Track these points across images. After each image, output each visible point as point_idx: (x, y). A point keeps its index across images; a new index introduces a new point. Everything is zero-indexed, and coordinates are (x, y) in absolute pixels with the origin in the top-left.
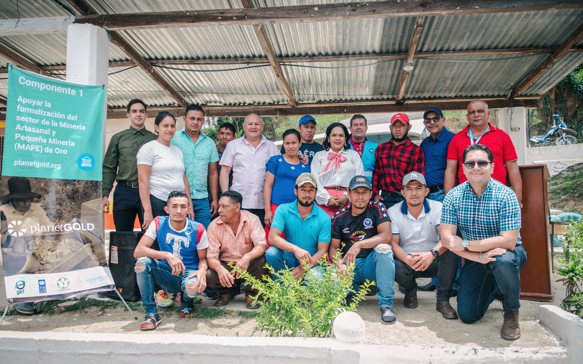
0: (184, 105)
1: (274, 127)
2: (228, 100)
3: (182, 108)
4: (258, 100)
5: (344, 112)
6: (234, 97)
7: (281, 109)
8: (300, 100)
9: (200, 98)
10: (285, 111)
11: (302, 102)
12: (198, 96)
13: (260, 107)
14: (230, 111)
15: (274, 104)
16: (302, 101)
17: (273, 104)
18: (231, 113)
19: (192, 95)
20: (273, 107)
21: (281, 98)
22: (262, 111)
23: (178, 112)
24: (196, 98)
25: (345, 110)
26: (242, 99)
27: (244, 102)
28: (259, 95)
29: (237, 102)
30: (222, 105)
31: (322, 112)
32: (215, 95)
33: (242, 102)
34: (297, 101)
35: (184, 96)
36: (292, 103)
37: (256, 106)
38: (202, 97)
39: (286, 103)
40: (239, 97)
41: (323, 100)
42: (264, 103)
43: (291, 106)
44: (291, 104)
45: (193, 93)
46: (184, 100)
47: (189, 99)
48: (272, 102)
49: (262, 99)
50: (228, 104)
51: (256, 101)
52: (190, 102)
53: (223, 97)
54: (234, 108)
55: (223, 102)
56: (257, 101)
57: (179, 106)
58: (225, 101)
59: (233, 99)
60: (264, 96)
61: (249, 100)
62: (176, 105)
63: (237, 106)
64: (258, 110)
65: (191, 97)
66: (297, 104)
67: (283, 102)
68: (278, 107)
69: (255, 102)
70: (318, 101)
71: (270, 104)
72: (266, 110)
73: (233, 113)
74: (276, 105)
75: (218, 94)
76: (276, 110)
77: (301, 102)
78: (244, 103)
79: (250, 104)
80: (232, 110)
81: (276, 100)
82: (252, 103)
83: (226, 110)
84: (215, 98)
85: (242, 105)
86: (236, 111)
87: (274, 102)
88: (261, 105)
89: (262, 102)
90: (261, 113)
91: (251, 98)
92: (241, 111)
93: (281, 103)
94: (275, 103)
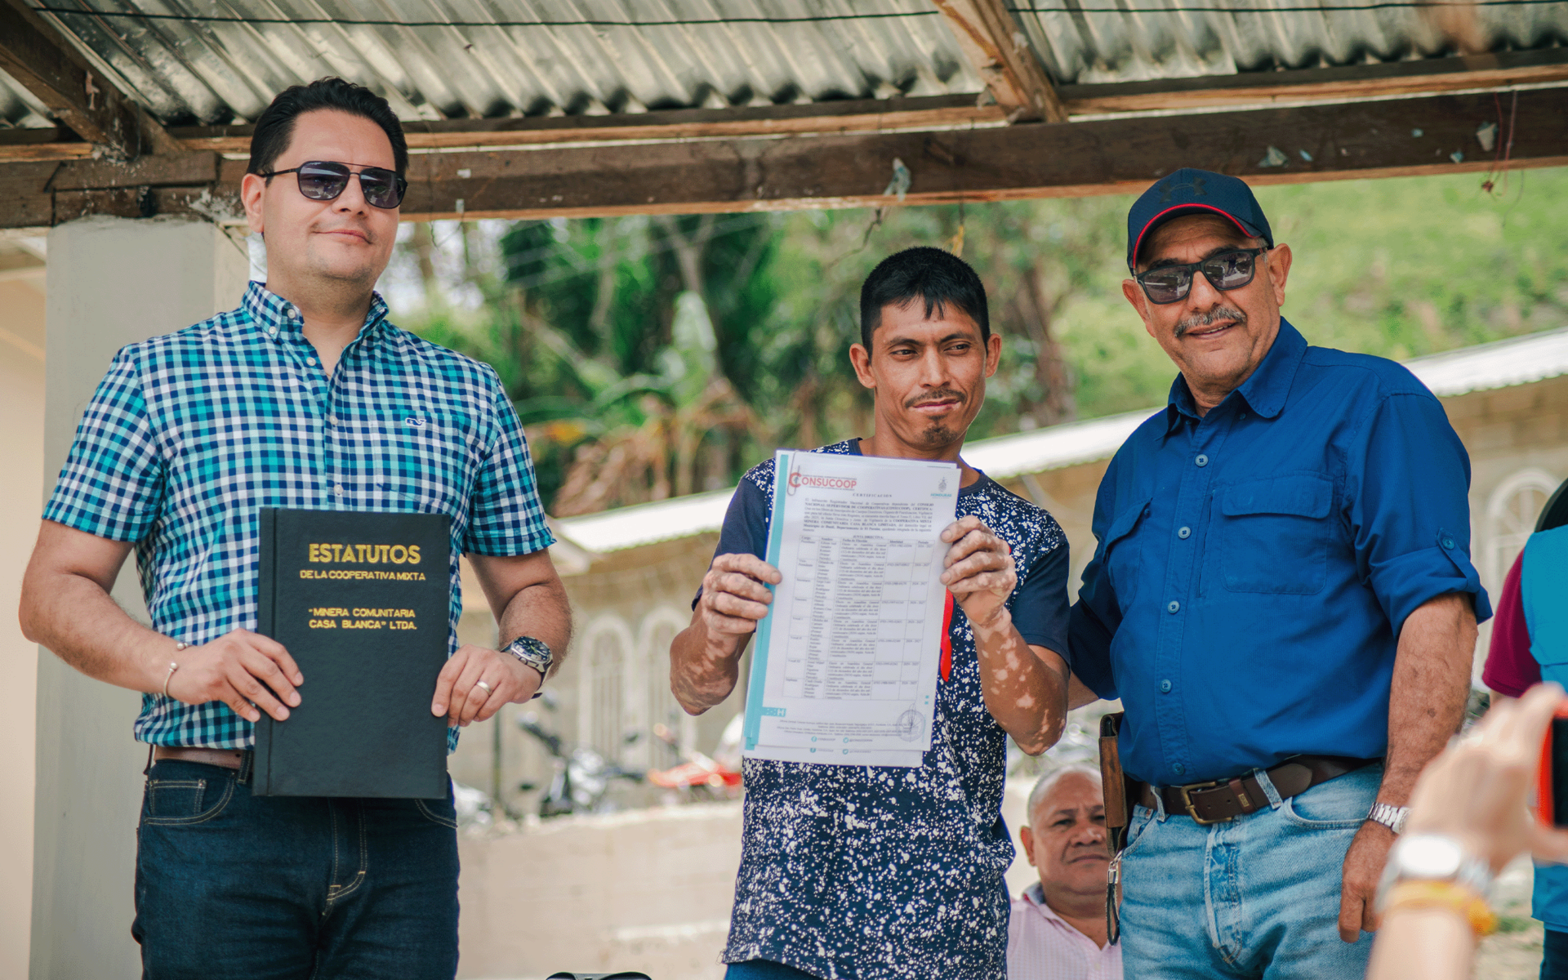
0: (102, 123)
1: (1053, 283)
2: (477, 77)
3: (83, 149)
4: (732, 67)
5: (1474, 154)
6: (524, 51)
7: (928, 138)
8: (1090, 56)
9: (238, 60)
10: (961, 161)
11: (1111, 78)
12: (217, 46)
13: (753, 125)
14: (493, 171)
15: (868, 95)
16: (1112, 66)
17: (866, 101)
18: (502, 182)
19: (166, 41)
20: (864, 125)
21: (924, 48)
22: (761, 165)
23: (49, 187)
24: (201, 66)
25: (1486, 136)
26: (589, 62)
27: (611, 85)
28: (732, 31)
29: (552, 93)
30: (432, 115)
31: (1275, 158)
32: (364, 40)
33: (593, 88)
34: (1064, 64)
35: (100, 49)
36: (1016, 83)
37: (715, 117)
38: (251, 57)
39: (969, 84)
40: (565, 49)
41: (1290, 52)
42: (786, 95)
43: (1007, 110)
44: (1005, 92)
45: (173, 25)
46: (100, 80)
47: (147, 66)
48: (851, 85)
49: (759, 60)
50: (477, 104)
51: (718, 79)
52: (159, 100)
53: (431, 48)
54: (533, 143)
55: (436, 88)
56: (722, 75)
57: (65, 133)
58: (446, 80)
59: (519, 61)
60: (776, 33)
61: (657, 74)
62: (36, 121)
63: (556, 124)
64: (727, 155)
65: (159, 58)
66: (1069, 91)
67: (944, 76)
68: (903, 123)
69: (704, 90)
70: (1248, 59)
71: (833, 100)
72: (795, 149)
73: (519, 181)
74: (888, 106)
75: (385, 28)
76: (884, 148)
77: (1098, 76)
78: (618, 99)
79: (664, 108)
80: (508, 159)
81: (880, 61)
82: (681, 93)
83: (458, 160)
84: (362, 59)
85: (596, 110)
86: (542, 168)
87: (873, 81)
88: (761, 114)
89: (764, 81)
90: (752, 176)
91: (667, 52)
92: (586, 166)
93: (929, 87)
94: (883, 93)
